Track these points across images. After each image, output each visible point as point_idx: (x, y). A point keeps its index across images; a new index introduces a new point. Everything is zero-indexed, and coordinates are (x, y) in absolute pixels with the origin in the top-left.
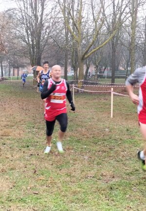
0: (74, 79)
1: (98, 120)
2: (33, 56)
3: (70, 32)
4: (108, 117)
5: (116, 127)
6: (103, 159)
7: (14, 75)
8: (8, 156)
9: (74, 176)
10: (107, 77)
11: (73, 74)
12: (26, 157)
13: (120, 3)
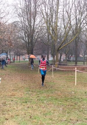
0: (53, 62)
1: (68, 87)
2: (29, 49)
3: (50, 35)
4: (74, 85)
5: (78, 91)
6: (71, 110)
7: (17, 60)
8: (15, 108)
9: (54, 120)
10: (73, 61)
11: (52, 59)
12: (26, 109)
13: (80, 18)
